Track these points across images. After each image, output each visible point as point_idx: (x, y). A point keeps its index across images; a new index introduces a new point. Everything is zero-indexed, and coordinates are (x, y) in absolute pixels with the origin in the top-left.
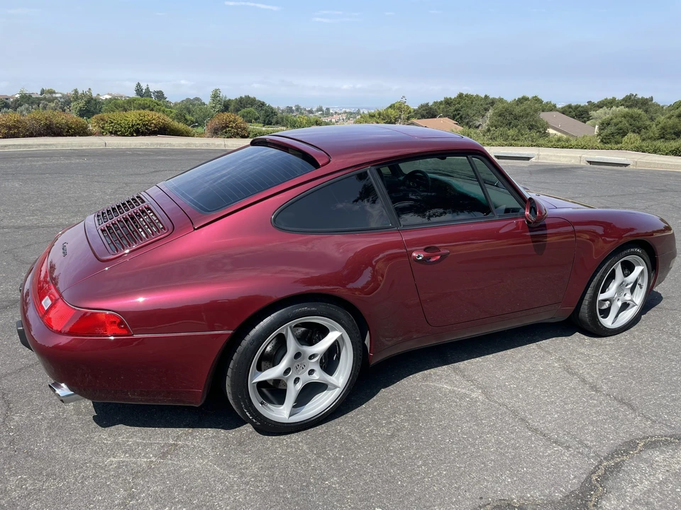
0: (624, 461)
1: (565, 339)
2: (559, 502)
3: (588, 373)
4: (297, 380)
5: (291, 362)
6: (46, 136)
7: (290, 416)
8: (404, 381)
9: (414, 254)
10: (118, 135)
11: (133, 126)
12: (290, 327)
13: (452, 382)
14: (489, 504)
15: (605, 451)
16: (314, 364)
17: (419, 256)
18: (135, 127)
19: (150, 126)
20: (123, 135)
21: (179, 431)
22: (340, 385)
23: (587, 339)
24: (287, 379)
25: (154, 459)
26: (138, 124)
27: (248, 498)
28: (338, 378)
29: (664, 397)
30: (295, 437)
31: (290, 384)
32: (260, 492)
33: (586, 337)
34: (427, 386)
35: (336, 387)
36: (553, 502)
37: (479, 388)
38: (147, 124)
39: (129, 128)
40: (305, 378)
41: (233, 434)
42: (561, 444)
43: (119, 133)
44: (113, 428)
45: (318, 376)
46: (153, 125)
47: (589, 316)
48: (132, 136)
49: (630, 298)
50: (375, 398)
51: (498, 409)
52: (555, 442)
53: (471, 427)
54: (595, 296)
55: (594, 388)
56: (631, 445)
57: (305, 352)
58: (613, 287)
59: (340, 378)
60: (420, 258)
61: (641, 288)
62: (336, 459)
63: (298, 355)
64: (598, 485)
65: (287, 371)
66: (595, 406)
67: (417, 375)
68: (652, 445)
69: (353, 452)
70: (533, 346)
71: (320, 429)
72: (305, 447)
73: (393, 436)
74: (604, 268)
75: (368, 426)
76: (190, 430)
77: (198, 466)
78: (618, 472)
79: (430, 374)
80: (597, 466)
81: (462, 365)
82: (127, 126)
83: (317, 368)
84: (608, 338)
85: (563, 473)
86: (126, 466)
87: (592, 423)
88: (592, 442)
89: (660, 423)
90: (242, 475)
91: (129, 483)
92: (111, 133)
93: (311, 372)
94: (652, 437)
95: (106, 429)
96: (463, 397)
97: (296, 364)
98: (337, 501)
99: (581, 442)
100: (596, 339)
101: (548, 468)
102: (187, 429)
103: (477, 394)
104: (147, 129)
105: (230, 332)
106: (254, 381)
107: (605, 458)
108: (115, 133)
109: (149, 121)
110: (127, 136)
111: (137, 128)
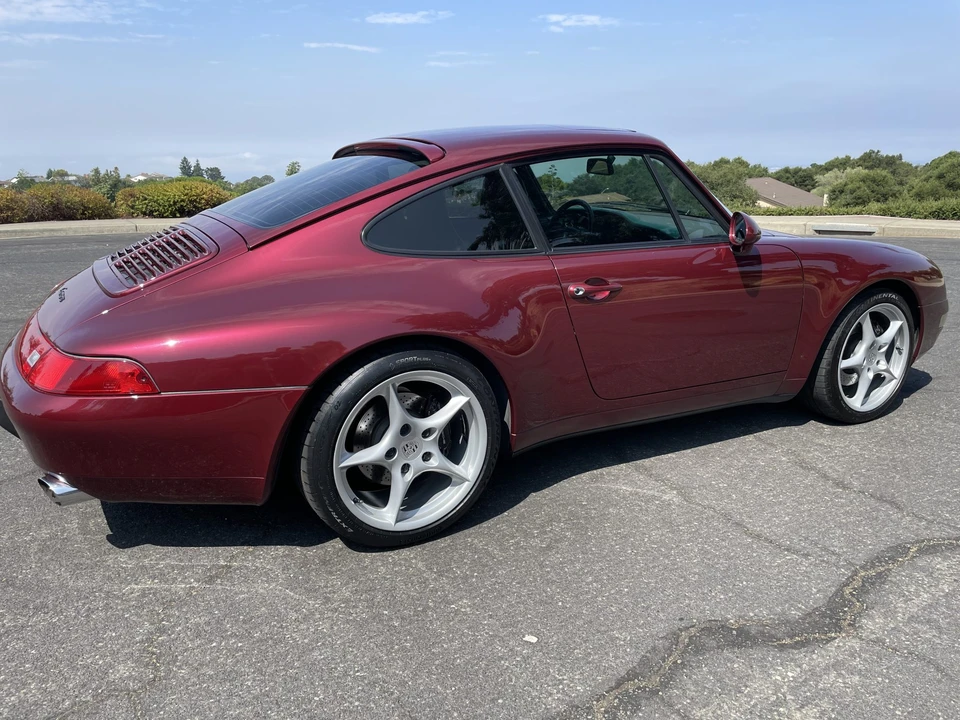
0: (890, 570)
1: (796, 428)
2: (797, 622)
3: (831, 467)
4: (405, 468)
5: (396, 439)
6: (53, 219)
7: (397, 521)
8: (565, 483)
9: (571, 289)
10: (155, 217)
11: (175, 203)
12: (393, 385)
13: (632, 483)
14: (693, 626)
15: (861, 558)
16: (430, 445)
17: (578, 291)
18: (178, 205)
19: (199, 203)
20: (161, 216)
21: (235, 550)
22: (470, 478)
23: (827, 429)
24: (391, 465)
25: (195, 585)
26: (183, 201)
27: (336, 628)
28: (466, 468)
29: (943, 493)
30: (405, 553)
31: (396, 472)
32: (355, 620)
33: (825, 426)
34: (597, 488)
35: (463, 480)
36: (788, 621)
37: (672, 489)
38: (195, 201)
39: (170, 206)
40: (418, 465)
41: (313, 552)
42: (796, 552)
43: (155, 214)
44: (136, 549)
45: (438, 462)
46: (202, 201)
47: (829, 392)
48: (175, 216)
49: (884, 368)
50: (522, 504)
51: (702, 513)
52: (788, 550)
53: (663, 535)
54: (835, 362)
55: (838, 484)
56: (898, 551)
57: (416, 425)
58: (861, 350)
59: (470, 467)
60: (581, 293)
61: (900, 353)
62: (466, 578)
63: (405, 430)
64: (854, 600)
65: (390, 453)
66: (842, 506)
67: (582, 475)
68: (930, 549)
69: (491, 569)
70: (750, 438)
71: (443, 543)
72: (420, 565)
73: (549, 548)
74: (846, 320)
75: (513, 537)
76: (251, 549)
77: (262, 591)
78: (883, 583)
79: (602, 474)
80: (852, 577)
81: (647, 462)
82: (167, 204)
83: (435, 451)
84: (857, 426)
85: (800, 586)
86: (154, 594)
87: (840, 526)
88: (841, 548)
89: (939, 523)
90: (327, 600)
91: (158, 614)
92: (145, 214)
93: (427, 456)
94: (929, 540)
95: (126, 550)
96: (649, 500)
97: (404, 444)
98: (469, 628)
99: (825, 549)
100: (840, 428)
101: (778, 581)
102: (245, 547)
103: (671, 496)
104: (195, 207)
105: (304, 388)
106: (342, 465)
107: (862, 567)
108: (150, 214)
109: (198, 195)
110: (167, 217)
111: (181, 206)
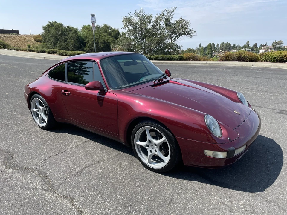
10: (268, 62)
11: (275, 58)
19: (283, 58)
20: (270, 62)
26: (278, 57)
38: (282, 57)
39: (273, 59)
43: (268, 61)
46: (285, 58)
48: (274, 62)
92: (265, 61)
104: (281, 59)
108: (266, 61)
109: (283, 56)
110: (271, 62)
111: (277, 59)
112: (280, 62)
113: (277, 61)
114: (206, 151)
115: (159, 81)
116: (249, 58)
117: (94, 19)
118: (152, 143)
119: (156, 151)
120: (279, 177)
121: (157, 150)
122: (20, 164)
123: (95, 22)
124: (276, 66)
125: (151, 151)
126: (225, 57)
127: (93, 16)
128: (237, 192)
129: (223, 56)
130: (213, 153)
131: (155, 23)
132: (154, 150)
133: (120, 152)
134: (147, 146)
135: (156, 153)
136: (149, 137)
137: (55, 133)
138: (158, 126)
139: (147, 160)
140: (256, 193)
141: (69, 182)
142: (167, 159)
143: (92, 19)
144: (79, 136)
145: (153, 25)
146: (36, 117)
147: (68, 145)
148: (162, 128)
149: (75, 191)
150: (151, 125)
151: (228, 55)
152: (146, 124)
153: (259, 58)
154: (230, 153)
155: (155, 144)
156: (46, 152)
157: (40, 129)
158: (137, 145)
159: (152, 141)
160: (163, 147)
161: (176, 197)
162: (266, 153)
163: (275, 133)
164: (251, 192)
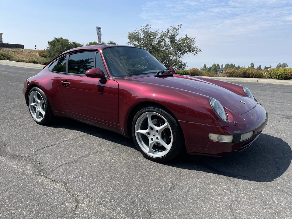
10: (273, 79)
11: (280, 75)
18: (281, 76)
19: (288, 75)
20: (274, 79)
26: (283, 74)
38: (287, 74)
39: (278, 76)
46: (290, 75)
48: (279, 79)
82: (277, 75)
92: (270, 78)
104: (286, 76)
108: (271, 78)
109: (288, 73)
110: (276, 79)
111: (282, 76)
112: (285, 79)
113: (282, 78)
114: (210, 135)
115: (162, 74)
116: (254, 75)
117: (100, 32)
118: (154, 131)
119: (157, 138)
120: (288, 169)
121: (159, 138)
122: (11, 152)
123: (101, 35)
124: (281, 82)
125: (152, 139)
126: (230, 74)
127: (99, 29)
128: (244, 181)
129: (228, 72)
130: (218, 137)
131: (160, 40)
132: (155, 138)
133: (120, 145)
134: (148, 133)
135: (157, 141)
136: (150, 124)
137: (52, 128)
138: (160, 111)
139: (148, 149)
140: (264, 182)
141: (62, 169)
142: (169, 147)
143: (97, 32)
144: (76, 131)
145: (158, 42)
146: (34, 112)
147: (65, 138)
148: (165, 112)
149: (69, 176)
150: (154, 110)
151: (233, 72)
152: (148, 110)
153: (264, 75)
154: (236, 137)
155: (157, 131)
156: (41, 143)
157: (36, 124)
158: (138, 133)
159: (154, 128)
160: (165, 134)
161: (178, 184)
162: (274, 149)
163: (282, 133)
164: (259, 181)
